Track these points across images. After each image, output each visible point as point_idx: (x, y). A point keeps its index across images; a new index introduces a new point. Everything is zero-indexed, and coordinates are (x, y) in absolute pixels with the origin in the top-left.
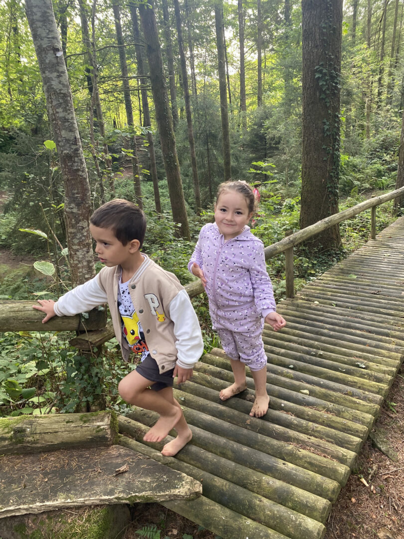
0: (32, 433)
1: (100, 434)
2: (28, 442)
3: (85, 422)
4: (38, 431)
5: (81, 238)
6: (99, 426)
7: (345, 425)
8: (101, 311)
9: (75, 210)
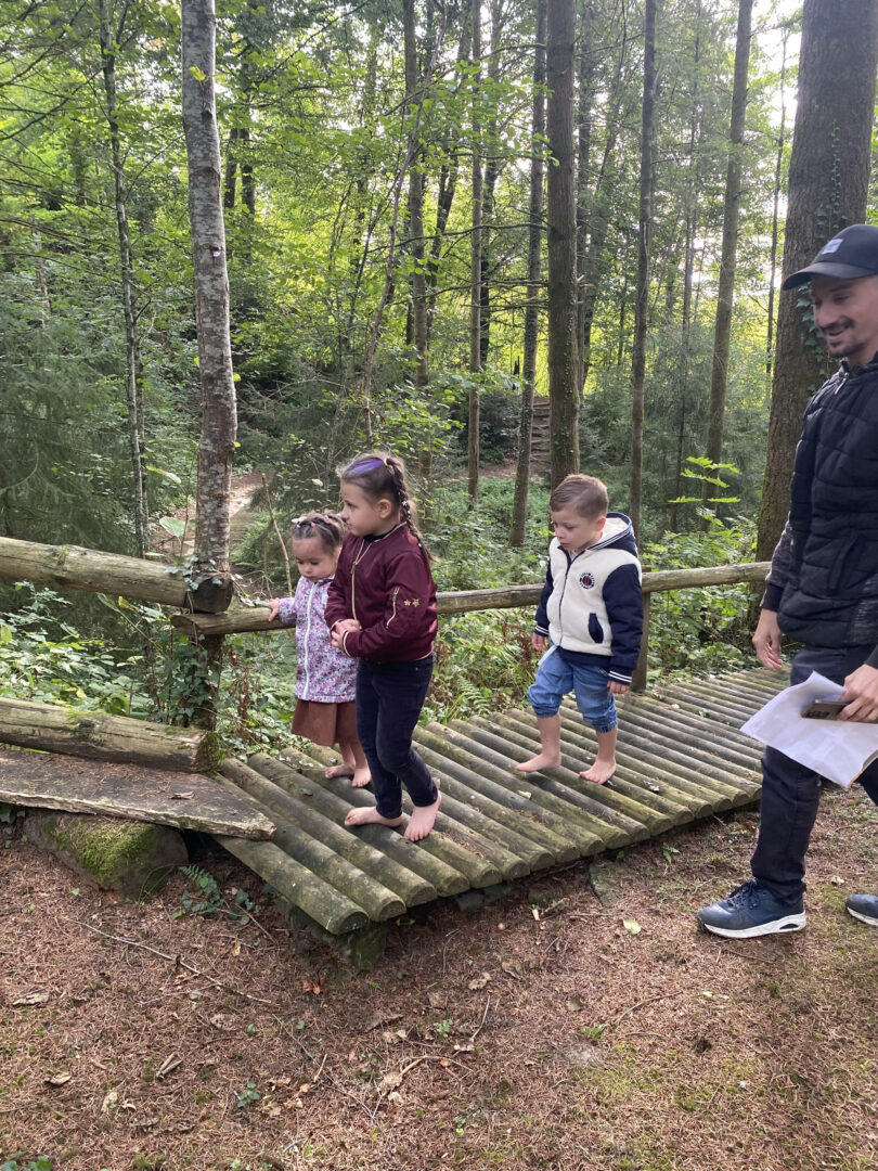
0: (101, 731)
1: (183, 752)
2: (93, 741)
3: (169, 734)
4: (108, 731)
5: (212, 486)
6: (183, 742)
7: (543, 834)
8: (217, 585)
9: (210, 448)
